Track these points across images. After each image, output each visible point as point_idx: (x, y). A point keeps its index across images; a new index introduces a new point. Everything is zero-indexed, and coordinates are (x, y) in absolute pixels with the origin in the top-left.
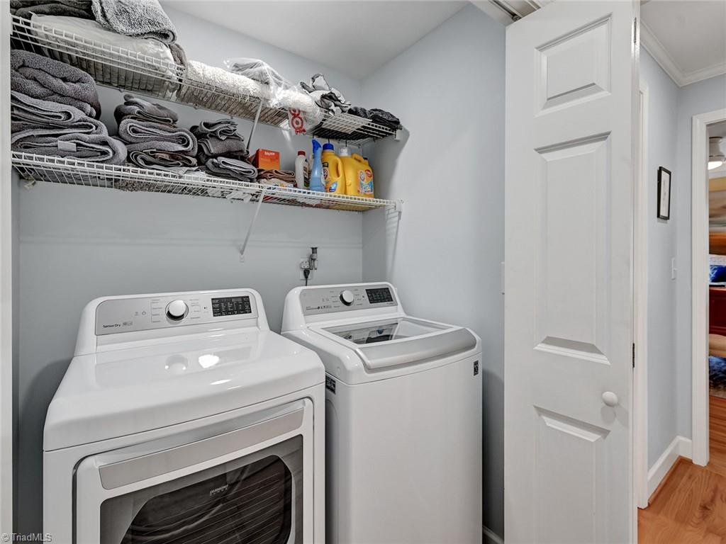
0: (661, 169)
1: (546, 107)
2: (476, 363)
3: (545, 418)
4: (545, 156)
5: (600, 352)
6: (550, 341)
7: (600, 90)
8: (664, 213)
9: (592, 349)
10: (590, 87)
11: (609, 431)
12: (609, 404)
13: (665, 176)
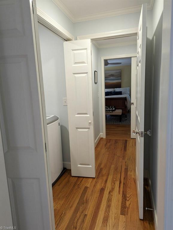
0: (95, 71)
1: (74, 64)
2: (59, 123)
3: (78, 129)
4: (75, 75)
5: (88, 114)
6: (78, 114)
7: (85, 63)
8: (96, 82)
9: (86, 114)
10: (83, 62)
11: (90, 128)
12: (90, 123)
13: (96, 72)
